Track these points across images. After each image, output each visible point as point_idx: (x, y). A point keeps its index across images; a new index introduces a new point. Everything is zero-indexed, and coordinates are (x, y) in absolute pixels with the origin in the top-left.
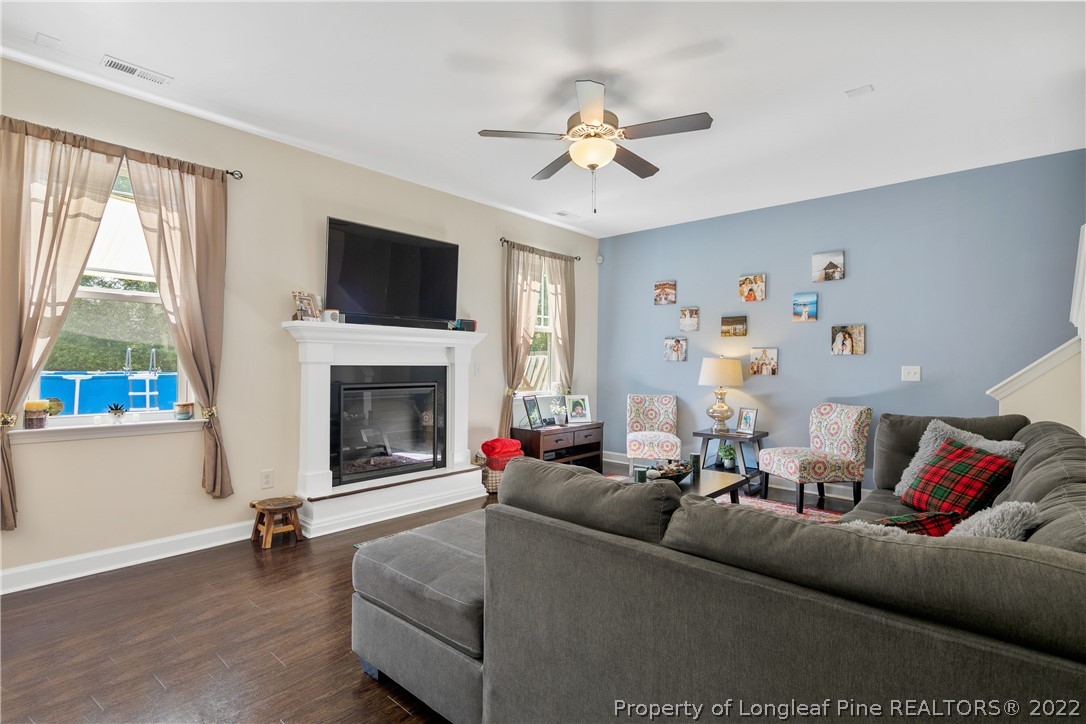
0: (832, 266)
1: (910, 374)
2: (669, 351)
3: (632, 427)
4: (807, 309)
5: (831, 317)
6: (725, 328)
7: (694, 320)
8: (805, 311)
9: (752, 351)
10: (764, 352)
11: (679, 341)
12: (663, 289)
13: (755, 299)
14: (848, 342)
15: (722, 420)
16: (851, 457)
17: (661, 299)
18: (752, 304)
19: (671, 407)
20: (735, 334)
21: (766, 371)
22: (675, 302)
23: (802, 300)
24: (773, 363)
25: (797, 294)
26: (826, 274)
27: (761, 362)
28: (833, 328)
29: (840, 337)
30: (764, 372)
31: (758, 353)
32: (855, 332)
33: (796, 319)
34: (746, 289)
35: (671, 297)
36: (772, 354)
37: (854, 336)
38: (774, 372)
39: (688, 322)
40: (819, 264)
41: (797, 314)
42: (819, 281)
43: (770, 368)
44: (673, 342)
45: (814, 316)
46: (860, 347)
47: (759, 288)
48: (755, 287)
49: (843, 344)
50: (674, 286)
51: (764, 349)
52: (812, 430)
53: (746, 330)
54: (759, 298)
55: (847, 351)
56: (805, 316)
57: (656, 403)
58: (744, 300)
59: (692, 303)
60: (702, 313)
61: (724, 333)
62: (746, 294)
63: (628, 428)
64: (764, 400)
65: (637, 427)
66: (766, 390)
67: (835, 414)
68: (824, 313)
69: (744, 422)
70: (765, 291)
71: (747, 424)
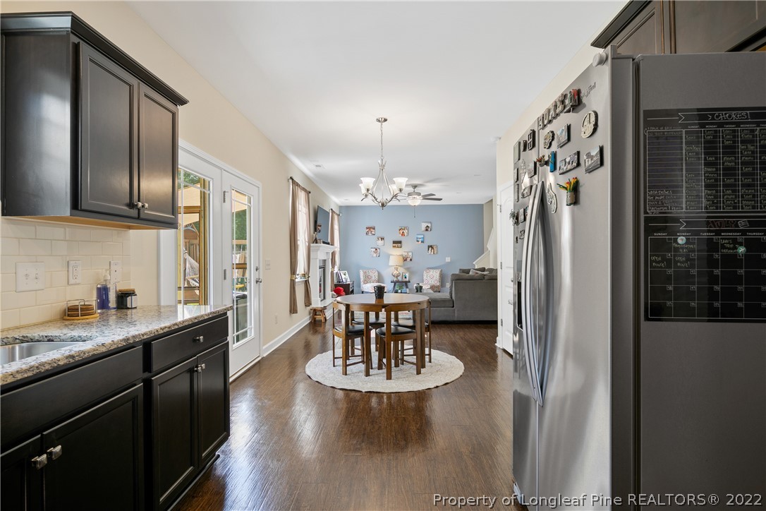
0: (427, 226)
1: (448, 260)
2: (373, 253)
3: (364, 282)
5: (428, 243)
6: (394, 245)
7: (383, 241)
8: (420, 240)
10: (408, 254)
11: (377, 249)
13: (404, 235)
14: (432, 250)
16: (438, 284)
17: (369, 233)
18: (403, 237)
19: (376, 274)
20: (397, 247)
21: (408, 260)
24: (411, 257)
27: (407, 257)
29: (430, 249)
31: (406, 254)
32: (434, 247)
34: (401, 232)
35: (373, 233)
36: (410, 254)
37: (434, 249)
38: (411, 260)
39: (380, 242)
40: (424, 226)
44: (374, 250)
45: (422, 242)
46: (435, 252)
47: (406, 232)
48: (404, 231)
50: (374, 229)
51: (408, 252)
52: (425, 278)
53: (401, 246)
54: (406, 235)
55: (432, 253)
56: (420, 242)
57: (370, 273)
58: (401, 235)
59: (382, 236)
61: (394, 247)
63: (362, 283)
64: (408, 269)
65: (366, 282)
66: (408, 266)
67: (431, 272)
68: (425, 241)
69: (404, 277)
70: (408, 233)
71: (406, 278)
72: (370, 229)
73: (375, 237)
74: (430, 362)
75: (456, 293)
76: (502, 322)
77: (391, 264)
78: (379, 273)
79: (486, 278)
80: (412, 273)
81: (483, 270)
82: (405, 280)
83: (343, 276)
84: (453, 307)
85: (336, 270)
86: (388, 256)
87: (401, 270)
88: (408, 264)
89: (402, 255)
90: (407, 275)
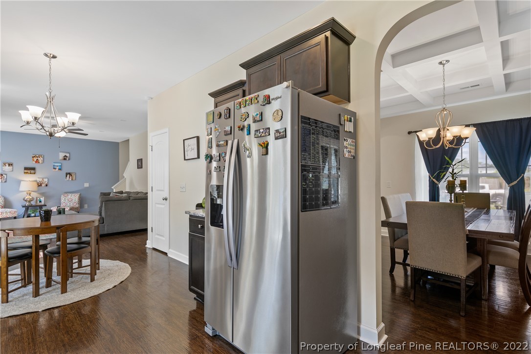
0: (65, 156)
1: (86, 185)
6: (26, 171)
7: (11, 168)
8: (58, 167)
10: (43, 179)
11: (2, 175)
13: (39, 162)
14: (71, 177)
15: (29, 201)
16: (77, 206)
18: (37, 164)
19: (2, 200)
20: (31, 173)
23: (56, 164)
24: (46, 183)
25: (54, 163)
27: (42, 183)
30: (43, 185)
31: (41, 180)
32: (73, 174)
33: (54, 170)
34: (35, 159)
36: (46, 180)
38: (46, 185)
39: (7, 168)
40: (62, 155)
45: (60, 169)
46: (74, 178)
47: (40, 160)
48: (39, 159)
49: (69, 177)
52: (62, 201)
53: (35, 172)
54: (41, 162)
55: (71, 179)
56: (57, 169)
58: (34, 162)
59: (10, 161)
64: (43, 194)
67: (70, 196)
68: (63, 169)
69: (38, 201)
70: (43, 161)
71: (40, 202)
74: (99, 269)
75: (106, 212)
76: (152, 229)
77: (21, 189)
78: (5, 198)
79: (131, 198)
80: (47, 197)
81: (121, 193)
82: (39, 203)
84: (103, 223)
86: (19, 182)
87: (34, 195)
88: (43, 189)
89: (36, 181)
90: (42, 199)
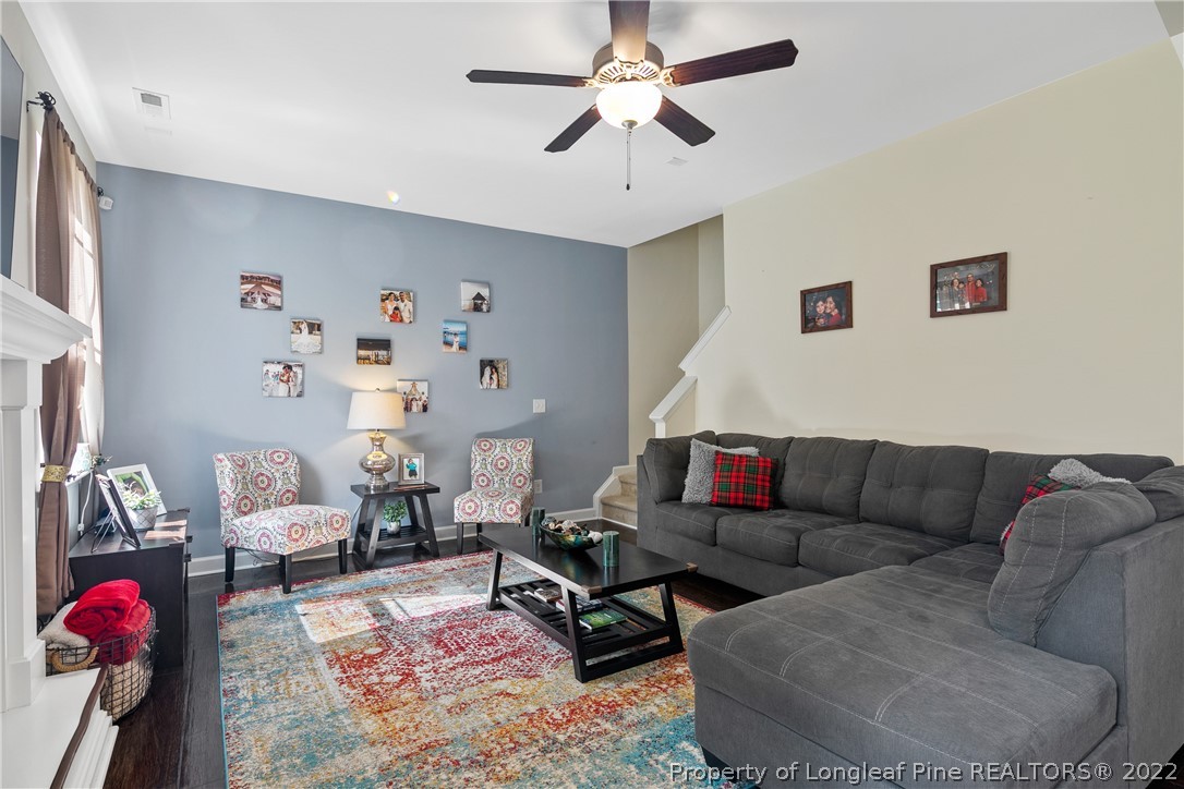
0: (479, 297)
1: (539, 406)
2: (272, 382)
3: (239, 508)
4: (458, 339)
5: (479, 351)
6: (363, 353)
7: (316, 338)
8: (457, 340)
9: (399, 384)
10: (414, 386)
11: (290, 367)
12: (258, 285)
13: (402, 321)
14: (495, 376)
15: (380, 473)
17: (254, 300)
18: (396, 326)
19: (292, 467)
20: (377, 362)
21: (417, 407)
22: (279, 308)
23: (453, 328)
24: (424, 398)
25: (446, 321)
26: (475, 304)
27: (410, 397)
28: (481, 361)
29: (488, 371)
30: (414, 409)
31: (408, 386)
32: (500, 366)
33: (445, 349)
34: (390, 306)
35: (272, 300)
36: (422, 387)
37: (500, 370)
38: (425, 409)
39: (304, 340)
40: (467, 292)
41: (448, 344)
42: (469, 311)
43: (420, 403)
44: (279, 369)
47: (406, 308)
48: (401, 305)
49: (491, 378)
51: (414, 382)
52: (476, 468)
53: (390, 358)
54: (406, 320)
55: (494, 386)
56: (456, 346)
57: (264, 463)
58: (387, 319)
59: (314, 314)
60: (325, 328)
61: (359, 359)
62: (390, 312)
63: (227, 514)
64: (415, 442)
65: (246, 506)
66: (416, 431)
67: (499, 449)
68: (474, 344)
69: (406, 471)
70: (414, 313)
71: (413, 473)
72: (260, 286)
73: (281, 321)
77: (353, 422)
78: (302, 462)
83: (130, 499)
85: (80, 464)
86: (346, 395)
87: (394, 447)
88: (418, 421)
89: (393, 390)
90: (418, 462)
